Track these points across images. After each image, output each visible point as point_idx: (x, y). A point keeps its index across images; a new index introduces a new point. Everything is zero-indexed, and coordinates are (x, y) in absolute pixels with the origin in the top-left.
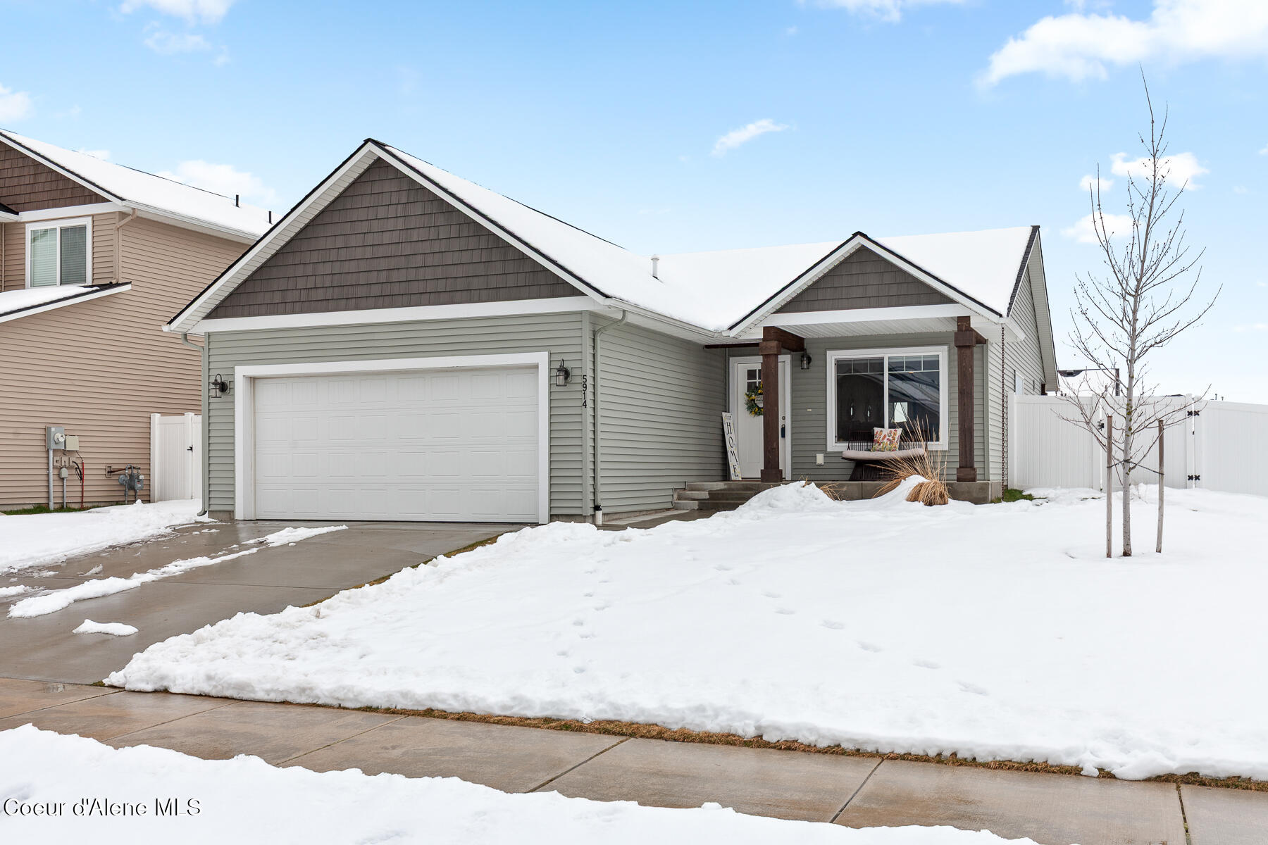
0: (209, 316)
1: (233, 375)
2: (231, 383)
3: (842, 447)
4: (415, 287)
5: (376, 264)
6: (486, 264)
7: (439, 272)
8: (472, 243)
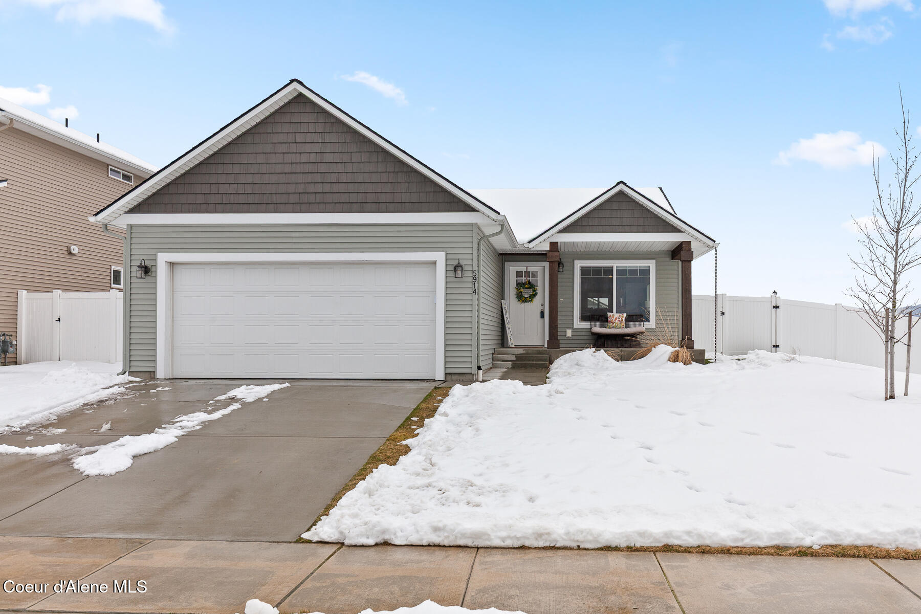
0: (131, 211)
1: (156, 260)
2: (153, 267)
3: (586, 325)
4: (329, 198)
5: (293, 178)
6: (393, 184)
7: (351, 188)
8: (381, 167)
